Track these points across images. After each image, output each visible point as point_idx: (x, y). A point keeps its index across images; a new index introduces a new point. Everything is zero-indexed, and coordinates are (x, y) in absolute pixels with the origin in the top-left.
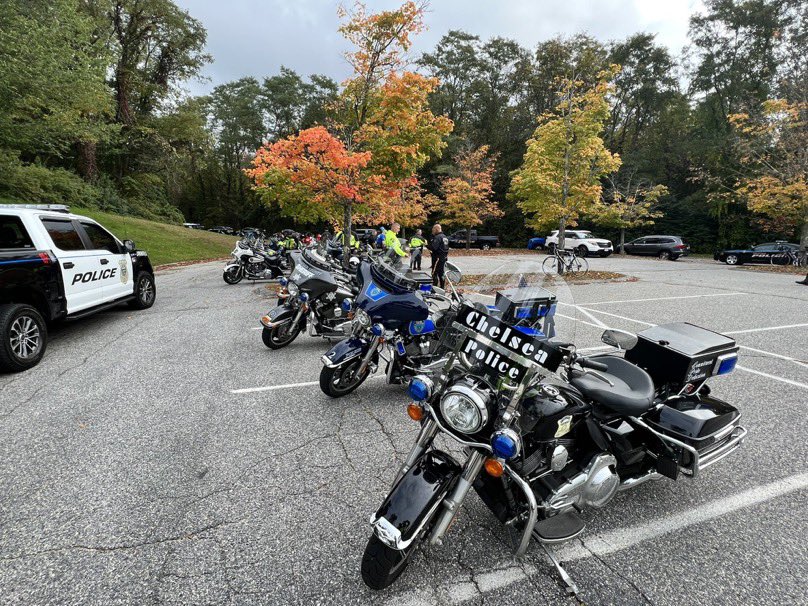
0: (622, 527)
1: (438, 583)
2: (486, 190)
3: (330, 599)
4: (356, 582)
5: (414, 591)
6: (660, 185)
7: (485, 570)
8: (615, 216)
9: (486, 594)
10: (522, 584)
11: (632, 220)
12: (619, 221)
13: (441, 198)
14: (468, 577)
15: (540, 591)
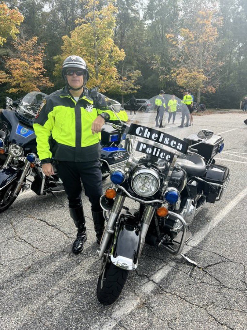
0: (196, 232)
1: (134, 289)
2: (41, 69)
3: (80, 325)
4: (89, 309)
5: (124, 298)
6: (137, 71)
7: (153, 273)
8: (118, 88)
9: (160, 283)
10: (173, 272)
11: (126, 90)
12: (120, 90)
13: (7, 73)
14: (146, 280)
15: (182, 271)
